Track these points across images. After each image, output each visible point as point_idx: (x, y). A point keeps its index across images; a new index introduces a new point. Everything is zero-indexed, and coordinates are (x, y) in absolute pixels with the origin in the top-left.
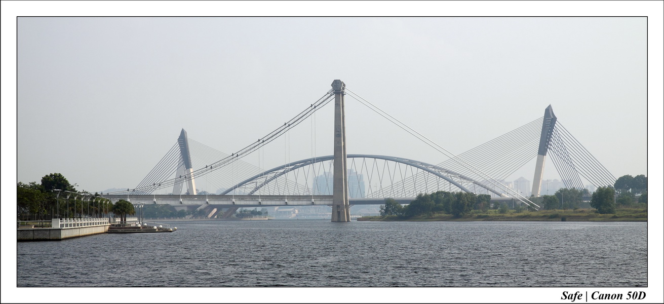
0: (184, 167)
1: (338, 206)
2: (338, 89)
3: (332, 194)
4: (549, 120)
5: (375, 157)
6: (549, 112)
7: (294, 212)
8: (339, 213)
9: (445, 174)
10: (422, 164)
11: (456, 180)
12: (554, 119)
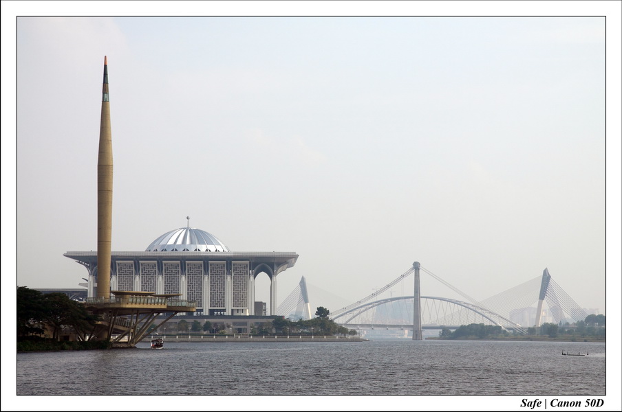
0: (303, 302)
1: (416, 331)
2: (416, 267)
3: (412, 324)
4: (546, 278)
5: (434, 298)
6: (545, 272)
7: (364, 333)
8: (416, 335)
9: (480, 311)
10: (465, 303)
11: (487, 315)
12: (549, 277)
